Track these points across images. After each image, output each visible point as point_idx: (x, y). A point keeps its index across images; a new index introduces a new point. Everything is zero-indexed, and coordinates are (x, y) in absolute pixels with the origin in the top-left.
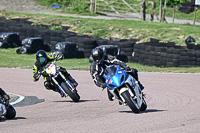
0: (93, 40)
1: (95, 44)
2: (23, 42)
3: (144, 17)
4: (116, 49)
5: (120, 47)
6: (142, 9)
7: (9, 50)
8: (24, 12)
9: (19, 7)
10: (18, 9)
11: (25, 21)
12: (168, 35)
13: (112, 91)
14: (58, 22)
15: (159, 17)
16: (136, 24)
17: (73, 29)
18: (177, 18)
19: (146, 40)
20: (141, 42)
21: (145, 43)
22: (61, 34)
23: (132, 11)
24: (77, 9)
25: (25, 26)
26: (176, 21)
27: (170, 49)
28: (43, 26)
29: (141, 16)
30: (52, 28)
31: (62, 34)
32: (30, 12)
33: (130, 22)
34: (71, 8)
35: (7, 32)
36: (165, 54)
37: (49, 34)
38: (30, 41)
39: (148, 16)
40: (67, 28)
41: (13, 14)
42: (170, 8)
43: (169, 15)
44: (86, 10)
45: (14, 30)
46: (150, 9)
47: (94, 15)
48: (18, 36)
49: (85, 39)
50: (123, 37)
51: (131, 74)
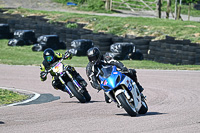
0: (109, 37)
1: (111, 41)
2: (39, 40)
3: (160, 14)
4: (132, 47)
5: (136, 44)
6: (157, 7)
8: (40, 9)
9: (34, 4)
10: (33, 7)
11: (41, 18)
12: (183, 32)
13: (107, 93)
14: (73, 20)
15: (175, 14)
16: (151, 22)
17: (88, 26)
18: (193, 15)
19: (162, 37)
20: (156, 39)
21: (160, 41)
22: (76, 32)
23: (147, 9)
24: (93, 7)
25: (40, 24)
26: (192, 19)
27: (185, 47)
28: (58, 23)
29: (156, 13)
30: (68, 26)
31: (78, 32)
32: (46, 10)
33: (145, 20)
34: (86, 5)
35: (22, 29)
36: (180, 52)
37: (65, 31)
38: (45, 39)
39: (164, 14)
40: (83, 25)
41: (29, 11)
42: (185, 6)
43: (184, 13)
44: (101, 8)
45: (29, 28)
46: (165, 7)
47: (109, 12)
48: (34, 34)
49: (101, 36)
50: (138, 35)
51: (128, 75)
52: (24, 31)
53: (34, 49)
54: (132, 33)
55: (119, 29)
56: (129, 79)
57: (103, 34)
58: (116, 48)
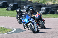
1: (41, 6)
2: (9, 6)
4: (50, 9)
5: (52, 7)
7: (3, 9)
13: (25, 25)
37: (20, 2)
38: (12, 5)
48: (7, 3)
49: (36, 4)
50: (53, 4)
51: (32, 18)
52: (2, 2)
53: (7, 10)
54: (50, 3)
55: (44, 1)
56: (33, 19)
57: (37, 3)
58: (43, 9)
